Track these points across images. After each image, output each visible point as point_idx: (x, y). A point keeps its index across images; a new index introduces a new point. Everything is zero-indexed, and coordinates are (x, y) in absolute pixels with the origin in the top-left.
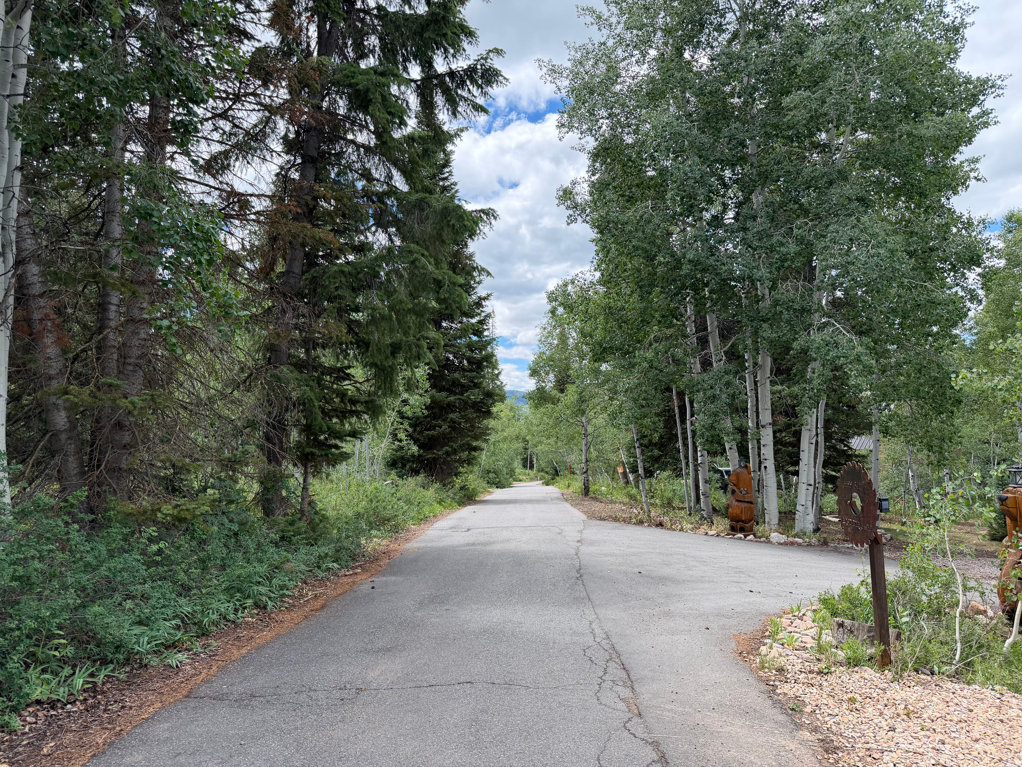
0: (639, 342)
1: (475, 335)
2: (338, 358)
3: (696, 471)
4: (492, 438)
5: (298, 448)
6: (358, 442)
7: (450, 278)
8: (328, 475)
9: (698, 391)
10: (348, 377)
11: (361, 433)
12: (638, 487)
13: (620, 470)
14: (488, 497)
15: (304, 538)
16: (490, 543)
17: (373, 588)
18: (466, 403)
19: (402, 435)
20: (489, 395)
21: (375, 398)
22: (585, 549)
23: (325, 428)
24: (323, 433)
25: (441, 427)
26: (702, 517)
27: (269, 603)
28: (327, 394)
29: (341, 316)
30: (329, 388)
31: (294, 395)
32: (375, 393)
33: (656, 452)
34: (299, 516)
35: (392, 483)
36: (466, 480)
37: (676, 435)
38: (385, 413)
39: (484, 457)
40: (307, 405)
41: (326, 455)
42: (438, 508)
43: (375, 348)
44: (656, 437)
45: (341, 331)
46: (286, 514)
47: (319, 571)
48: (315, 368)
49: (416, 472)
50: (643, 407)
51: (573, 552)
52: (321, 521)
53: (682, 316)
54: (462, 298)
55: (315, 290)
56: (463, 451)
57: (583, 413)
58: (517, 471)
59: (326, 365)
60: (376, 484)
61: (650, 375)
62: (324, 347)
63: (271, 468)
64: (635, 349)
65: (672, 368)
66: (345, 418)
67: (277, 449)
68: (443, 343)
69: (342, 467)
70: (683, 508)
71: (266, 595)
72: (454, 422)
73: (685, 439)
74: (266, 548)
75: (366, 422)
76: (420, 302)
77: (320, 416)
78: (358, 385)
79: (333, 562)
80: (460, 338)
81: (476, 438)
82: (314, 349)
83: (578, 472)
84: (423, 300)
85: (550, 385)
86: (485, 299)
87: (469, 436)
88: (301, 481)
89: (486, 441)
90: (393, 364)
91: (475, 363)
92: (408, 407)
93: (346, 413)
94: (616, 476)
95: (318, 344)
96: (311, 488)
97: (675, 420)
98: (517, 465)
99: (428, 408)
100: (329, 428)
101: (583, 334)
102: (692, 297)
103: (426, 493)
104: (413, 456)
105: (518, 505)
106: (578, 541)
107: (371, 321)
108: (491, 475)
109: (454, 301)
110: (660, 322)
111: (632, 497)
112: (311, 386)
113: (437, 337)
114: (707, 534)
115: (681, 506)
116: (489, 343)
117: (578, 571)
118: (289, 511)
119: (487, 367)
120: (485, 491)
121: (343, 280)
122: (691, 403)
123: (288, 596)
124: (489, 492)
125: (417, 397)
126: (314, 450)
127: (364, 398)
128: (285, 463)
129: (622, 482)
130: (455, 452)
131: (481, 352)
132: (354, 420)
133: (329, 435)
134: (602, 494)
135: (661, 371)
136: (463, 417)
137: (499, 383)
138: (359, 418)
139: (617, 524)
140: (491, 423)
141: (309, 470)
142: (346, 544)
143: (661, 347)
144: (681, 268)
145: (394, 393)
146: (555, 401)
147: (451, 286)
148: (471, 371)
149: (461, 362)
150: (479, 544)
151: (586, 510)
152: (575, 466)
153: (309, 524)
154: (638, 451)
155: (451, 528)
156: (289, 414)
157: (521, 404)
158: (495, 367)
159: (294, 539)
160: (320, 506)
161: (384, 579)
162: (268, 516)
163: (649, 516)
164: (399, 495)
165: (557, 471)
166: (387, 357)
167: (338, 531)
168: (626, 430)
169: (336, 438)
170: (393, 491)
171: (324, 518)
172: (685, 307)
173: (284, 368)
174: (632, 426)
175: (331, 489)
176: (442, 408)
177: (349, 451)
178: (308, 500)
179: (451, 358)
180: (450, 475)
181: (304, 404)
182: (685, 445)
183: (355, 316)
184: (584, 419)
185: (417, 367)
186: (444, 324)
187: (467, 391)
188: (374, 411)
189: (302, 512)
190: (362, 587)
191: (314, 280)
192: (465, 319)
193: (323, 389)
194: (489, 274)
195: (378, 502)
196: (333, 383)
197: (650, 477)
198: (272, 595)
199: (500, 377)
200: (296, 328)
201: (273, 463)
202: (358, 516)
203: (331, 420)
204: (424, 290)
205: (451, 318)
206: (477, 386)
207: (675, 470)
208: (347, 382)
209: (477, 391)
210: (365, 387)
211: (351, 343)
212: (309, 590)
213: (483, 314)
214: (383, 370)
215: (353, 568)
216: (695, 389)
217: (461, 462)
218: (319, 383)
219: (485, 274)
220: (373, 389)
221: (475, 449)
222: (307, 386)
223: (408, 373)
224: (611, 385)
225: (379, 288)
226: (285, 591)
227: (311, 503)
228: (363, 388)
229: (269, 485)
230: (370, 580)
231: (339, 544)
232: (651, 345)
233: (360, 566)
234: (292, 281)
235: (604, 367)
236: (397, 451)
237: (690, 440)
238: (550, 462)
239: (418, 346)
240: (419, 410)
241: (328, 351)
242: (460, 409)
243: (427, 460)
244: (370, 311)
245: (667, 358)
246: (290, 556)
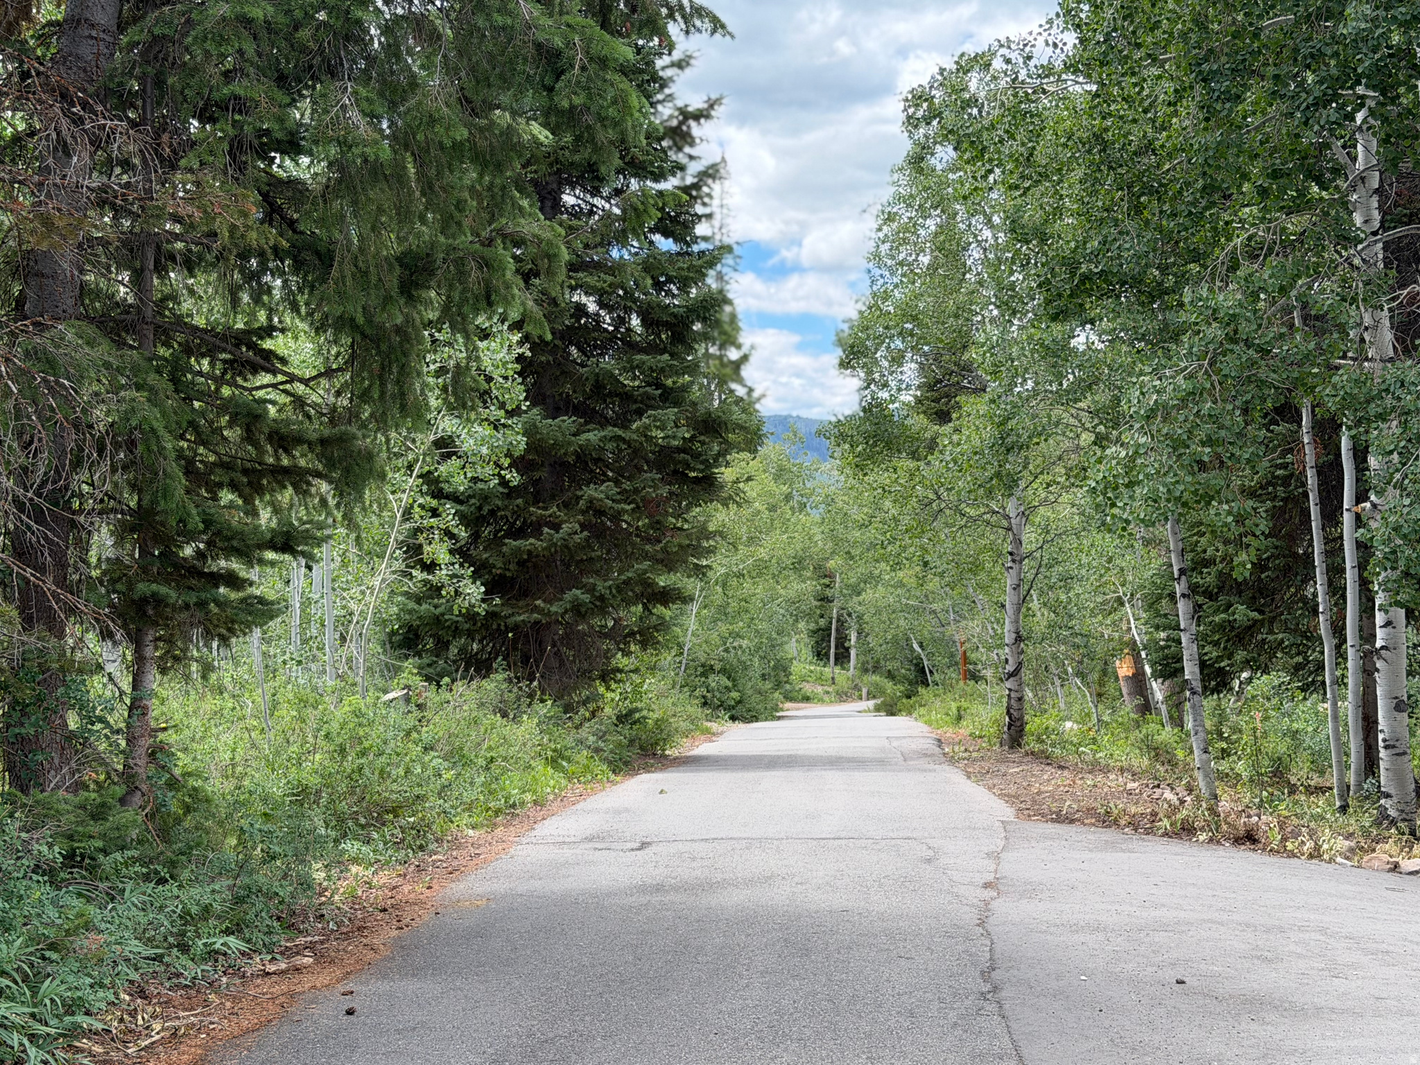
0: (1196, 256)
1: (666, 234)
2: (235, 302)
3: (1368, 672)
4: (719, 565)
5: (113, 581)
6: (296, 567)
7: (588, 41)
8: (207, 669)
9: (1382, 417)
10: (269, 361)
11: (307, 538)
12: (1178, 722)
13: (1124, 669)
14: (704, 748)
15: (135, 860)
16: (708, 886)
17: (350, 1012)
18: (636, 451)
19: (439, 551)
20: (711, 426)
21: (353, 429)
22: (1006, 910)
23: (196, 521)
24: (191, 536)
25: (556, 527)
26: (1383, 814)
27: (32, 1051)
28: (202, 414)
29: (242, 168)
30: (210, 397)
31: (101, 416)
32: (352, 415)
33: (1241, 613)
34: (119, 790)
35: (407, 699)
36: (637, 692)
37: (1308, 558)
38: (382, 476)
39: (692, 624)
40: (140, 448)
41: (202, 604)
42: (549, 779)
43: (348, 270)
44: (1244, 562)
45: (245, 215)
46: (80, 786)
47: (184, 960)
48: (163, 333)
49: (480, 667)
50: (1202, 466)
51: (969, 916)
52: (188, 809)
53: (1338, 171)
54: (626, 108)
55: (160, 82)
56: (629, 603)
57: (1009, 484)
58: (797, 668)
59: (200, 321)
60: (356, 700)
61: (1229, 365)
62: (190, 265)
63: (32, 640)
64: (1182, 279)
65: (1301, 342)
66: (260, 491)
67: (49, 585)
68: (565, 255)
69: (251, 644)
70: (1321, 790)
71: (21, 1029)
72: (600, 513)
73: (1335, 571)
74: (21, 886)
75: (324, 502)
76: (492, 123)
77: (180, 483)
78: (300, 388)
79: (228, 932)
80: (621, 238)
81: (668, 562)
82: (161, 270)
83: (988, 673)
84: (502, 117)
85: (907, 397)
86: (699, 116)
87: (646, 556)
88: (126, 684)
89: (700, 572)
90: (408, 320)
91: (668, 325)
92: (454, 463)
93: (261, 474)
94: (1110, 688)
95: (172, 258)
96: (155, 709)
97: (1306, 514)
98: (797, 648)
99: (518, 463)
100: (208, 523)
101: (1016, 229)
102: (1372, 112)
103: (510, 730)
104: (471, 616)
105: (797, 774)
106: (987, 885)
107: (340, 181)
108: (713, 681)
109: (602, 119)
110: (1263, 192)
111: (1158, 753)
112: (151, 389)
113: (547, 235)
114: (1395, 868)
115: (1315, 780)
116: (712, 259)
117: (986, 975)
118: (88, 775)
119: (706, 337)
120: (696, 730)
121: (250, 48)
122: (1360, 455)
123: (91, 1033)
124: (707, 731)
125: (484, 431)
126: (163, 590)
127: (315, 429)
128: (73, 630)
129: (1128, 706)
130: (601, 605)
131: (684, 288)
132: (286, 496)
133: (209, 543)
134: (1063, 743)
135: (1264, 352)
136: (626, 496)
137: (740, 391)
138: (302, 490)
139: (1109, 835)
140: (719, 516)
141: (149, 651)
142: (263, 877)
143: (1266, 273)
144: (1340, 16)
145: (414, 413)
146: (923, 449)
147: (592, 69)
148: (653, 349)
149: (621, 321)
150: (676, 889)
151: (1012, 789)
152: (981, 655)
153: (151, 817)
154: (1183, 607)
155: (590, 839)
156: (85, 475)
157: (808, 460)
158: (730, 340)
159: (106, 862)
160: (183, 761)
161: (384, 986)
162: (24, 790)
163: (1212, 811)
164: (426, 734)
165: (921, 670)
166: (387, 300)
167: (241, 842)
168: (1147, 543)
169: (231, 552)
170: (411, 721)
171: (197, 801)
172: (1350, 145)
173: (68, 331)
174: (1166, 531)
175: (219, 713)
176: (560, 467)
177: (271, 596)
178: (146, 742)
179: (592, 307)
180: (585, 676)
181: (131, 444)
182: (1337, 590)
183: (284, 166)
184: (1011, 507)
185: (485, 335)
186: (568, 199)
187: (640, 413)
188: (347, 471)
189: (128, 776)
190: (316, 1010)
191: (156, 48)
192: (634, 184)
193: (188, 399)
194: (717, 25)
195: (363, 753)
196: (220, 381)
197: (1216, 690)
198: (42, 1029)
199: (746, 372)
200: (101, 204)
201: (39, 628)
202: (302, 795)
203: (215, 498)
204: (506, 82)
205: (591, 179)
206: (671, 397)
207: (1298, 668)
208: (266, 378)
209: (671, 412)
210: (318, 396)
211: (277, 252)
212: (154, 1016)
213: (694, 168)
214: (376, 341)
215: (286, 953)
216: (1373, 409)
217: (622, 637)
218: (175, 380)
219: (707, 25)
220: (344, 402)
221: (666, 596)
222: (139, 387)
223: (457, 354)
224: (1102, 396)
225: (366, 77)
226: (80, 1019)
227: (157, 753)
228: (314, 398)
229: (27, 695)
230: (341, 988)
231: (244, 880)
232: (1234, 267)
233: (311, 946)
234: (87, 51)
235: (1082, 339)
236: (419, 601)
237: (1350, 576)
238: (901, 643)
239: (486, 264)
240: (489, 470)
241: (202, 282)
242: (620, 472)
243: (516, 628)
244: (333, 150)
245: (1288, 310)
246: (92, 910)
